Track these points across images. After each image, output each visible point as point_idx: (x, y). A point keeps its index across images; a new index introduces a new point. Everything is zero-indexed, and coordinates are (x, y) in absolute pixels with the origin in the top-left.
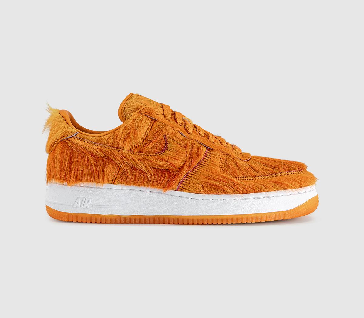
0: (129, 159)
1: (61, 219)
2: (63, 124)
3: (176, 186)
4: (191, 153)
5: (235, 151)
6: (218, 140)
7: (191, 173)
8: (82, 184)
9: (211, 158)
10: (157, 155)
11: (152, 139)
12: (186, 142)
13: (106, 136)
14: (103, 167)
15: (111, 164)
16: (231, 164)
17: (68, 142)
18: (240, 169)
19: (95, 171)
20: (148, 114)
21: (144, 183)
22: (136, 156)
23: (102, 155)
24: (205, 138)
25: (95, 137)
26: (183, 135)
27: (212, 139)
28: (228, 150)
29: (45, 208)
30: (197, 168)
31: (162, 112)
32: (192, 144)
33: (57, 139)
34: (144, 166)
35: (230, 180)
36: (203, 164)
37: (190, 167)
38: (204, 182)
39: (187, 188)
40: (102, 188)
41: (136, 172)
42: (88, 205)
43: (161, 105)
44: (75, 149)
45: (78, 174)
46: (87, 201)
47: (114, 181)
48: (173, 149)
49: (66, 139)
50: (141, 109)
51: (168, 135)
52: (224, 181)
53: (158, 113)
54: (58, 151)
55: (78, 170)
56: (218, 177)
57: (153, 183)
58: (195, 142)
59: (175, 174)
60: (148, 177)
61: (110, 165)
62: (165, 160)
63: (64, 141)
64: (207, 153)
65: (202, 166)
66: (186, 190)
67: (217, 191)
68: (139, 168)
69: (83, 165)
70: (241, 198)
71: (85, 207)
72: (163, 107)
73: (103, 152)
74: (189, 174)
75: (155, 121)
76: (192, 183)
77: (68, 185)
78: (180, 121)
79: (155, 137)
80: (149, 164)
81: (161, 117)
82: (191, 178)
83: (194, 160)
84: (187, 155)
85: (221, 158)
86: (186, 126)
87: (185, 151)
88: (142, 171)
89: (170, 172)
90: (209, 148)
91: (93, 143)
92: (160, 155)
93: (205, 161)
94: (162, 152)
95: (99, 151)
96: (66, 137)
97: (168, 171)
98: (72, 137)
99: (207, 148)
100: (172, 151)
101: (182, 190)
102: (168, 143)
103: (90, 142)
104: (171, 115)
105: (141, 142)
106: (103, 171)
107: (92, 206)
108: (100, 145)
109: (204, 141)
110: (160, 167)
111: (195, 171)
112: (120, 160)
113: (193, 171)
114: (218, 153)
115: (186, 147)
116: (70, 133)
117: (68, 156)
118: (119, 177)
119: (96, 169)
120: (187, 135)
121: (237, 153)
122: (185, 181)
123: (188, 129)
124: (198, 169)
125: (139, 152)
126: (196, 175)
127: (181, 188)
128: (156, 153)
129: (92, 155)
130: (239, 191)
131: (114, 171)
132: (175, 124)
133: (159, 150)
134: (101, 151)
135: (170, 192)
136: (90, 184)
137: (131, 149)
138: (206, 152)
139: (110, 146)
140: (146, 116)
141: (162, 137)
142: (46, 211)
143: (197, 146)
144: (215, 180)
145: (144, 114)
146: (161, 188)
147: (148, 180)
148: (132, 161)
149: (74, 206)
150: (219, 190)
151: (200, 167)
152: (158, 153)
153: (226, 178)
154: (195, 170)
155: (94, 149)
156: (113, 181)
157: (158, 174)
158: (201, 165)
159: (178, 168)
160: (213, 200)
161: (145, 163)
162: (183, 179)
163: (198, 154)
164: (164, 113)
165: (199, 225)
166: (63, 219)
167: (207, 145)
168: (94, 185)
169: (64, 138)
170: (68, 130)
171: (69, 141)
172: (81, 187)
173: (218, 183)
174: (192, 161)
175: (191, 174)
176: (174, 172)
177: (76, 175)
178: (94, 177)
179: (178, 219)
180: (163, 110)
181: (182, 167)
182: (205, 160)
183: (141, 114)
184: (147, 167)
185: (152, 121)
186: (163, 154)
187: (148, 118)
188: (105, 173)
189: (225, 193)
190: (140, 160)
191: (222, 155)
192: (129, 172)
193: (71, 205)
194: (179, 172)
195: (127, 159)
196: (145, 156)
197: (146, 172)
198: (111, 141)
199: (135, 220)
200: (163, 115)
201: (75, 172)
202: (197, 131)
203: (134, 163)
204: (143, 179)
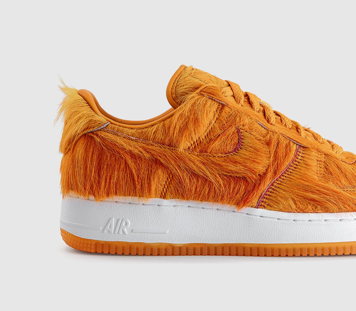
0: (188, 161)
1: (85, 250)
2: (86, 110)
3: (255, 201)
4: (276, 152)
5: (335, 149)
6: (310, 134)
7: (278, 182)
8: (116, 198)
9: (305, 159)
10: (227, 156)
11: (219, 132)
12: (268, 137)
13: (152, 128)
14: (148, 174)
15: (160, 169)
16: (333, 168)
17: (95, 137)
18: (346, 176)
19: (136, 180)
20: (212, 96)
21: (209, 197)
22: (197, 158)
23: (147, 156)
24: (292, 130)
25: (135, 130)
26: (264, 126)
27: (303, 133)
28: (327, 149)
29: (60, 232)
30: (285, 175)
31: (231, 93)
32: (278, 139)
33: (78, 132)
34: (209, 172)
35: (334, 191)
36: (294, 169)
37: (275, 173)
38: (297, 195)
39: (272, 204)
40: (147, 205)
41: (198, 181)
42: (125, 229)
43: (226, 83)
44: (106, 147)
45: (112, 185)
46: (124, 224)
47: (165, 194)
48: (251, 147)
49: (92, 132)
50: (201, 88)
51: (242, 127)
52: (325, 194)
53: (226, 95)
54: (80, 150)
55: (110, 179)
56: (317, 188)
57: (223, 197)
58: (281, 137)
59: (255, 184)
60: (215, 188)
61: (160, 171)
62: (239, 163)
63: (89, 136)
64: (298, 153)
65: (292, 171)
66: (269, 207)
67: (316, 208)
68: (202, 174)
69: (118, 171)
70: (350, 218)
71: (121, 232)
72: (229, 85)
73: (147, 152)
74: (275, 184)
75: (223, 106)
76: (280, 197)
77: (96, 200)
78: (257, 107)
79: (224, 129)
80: (216, 169)
81: (230, 100)
82: (277, 190)
83: (282, 164)
84: (270, 156)
85: (319, 159)
86: (266, 114)
87: (268, 150)
88: (206, 180)
89: (247, 181)
90: (301, 146)
91: (133, 138)
92: (232, 156)
93: (297, 165)
94: (234, 151)
95: (142, 151)
96: (91, 130)
97: (244, 179)
98: (100, 130)
99: (297, 145)
100: (249, 150)
101: (264, 207)
102: (242, 139)
103: (127, 138)
104: (243, 97)
105: (204, 137)
106: (149, 179)
107: (132, 230)
108: (144, 142)
109: (293, 134)
110: (233, 173)
111: (283, 179)
112: (173, 163)
113: (280, 180)
114: (314, 153)
115: (268, 144)
116: (97, 123)
117: (95, 157)
118: (172, 188)
119: (138, 177)
120: (269, 126)
121: (338, 152)
122: (268, 193)
123: (269, 118)
124: (287, 176)
125: (201, 151)
126: (285, 185)
127: (263, 204)
128: (226, 153)
129: (133, 156)
130: (348, 207)
131: (165, 180)
132: (251, 110)
133: (230, 148)
134: (145, 149)
135: (246, 209)
136: (129, 199)
137: (189, 147)
138: (297, 151)
139: (158, 142)
140: (209, 98)
141: (233, 129)
142: (61, 237)
143: (284, 142)
144: (313, 192)
145: (208, 95)
146: (234, 204)
147: (215, 192)
148: (192, 164)
149: (106, 232)
150: (319, 207)
151: (289, 173)
152: (229, 153)
153: (327, 189)
154: (283, 177)
155: (135, 148)
156: (163, 194)
157: (230, 184)
158: (290, 170)
159: (259, 175)
160: (309, 221)
161: (210, 168)
162: (267, 191)
163: (286, 154)
164: (234, 94)
165: (290, 258)
166: (88, 250)
167: (298, 141)
168: (136, 199)
169: (89, 131)
170: (94, 119)
171: (97, 135)
172: (114, 203)
173: (317, 197)
174: (277, 164)
175: (278, 184)
176: (252, 181)
177: (107, 186)
178: (135, 188)
179: (258, 249)
180: (232, 89)
181: (265, 174)
182: (296, 163)
183: (203, 96)
184: (213, 174)
185: (219, 106)
186: (236, 154)
187: (214, 102)
188: (152, 183)
189: (327, 210)
190: (203, 164)
191: (319, 156)
192: (187, 181)
193: (101, 229)
194: (260, 180)
195: (185, 163)
196: (211, 158)
197: (213, 181)
198: (159, 136)
199: (194, 249)
200: (232, 98)
201: (106, 182)
202: (281, 120)
203: (195, 168)
204: (207, 191)
